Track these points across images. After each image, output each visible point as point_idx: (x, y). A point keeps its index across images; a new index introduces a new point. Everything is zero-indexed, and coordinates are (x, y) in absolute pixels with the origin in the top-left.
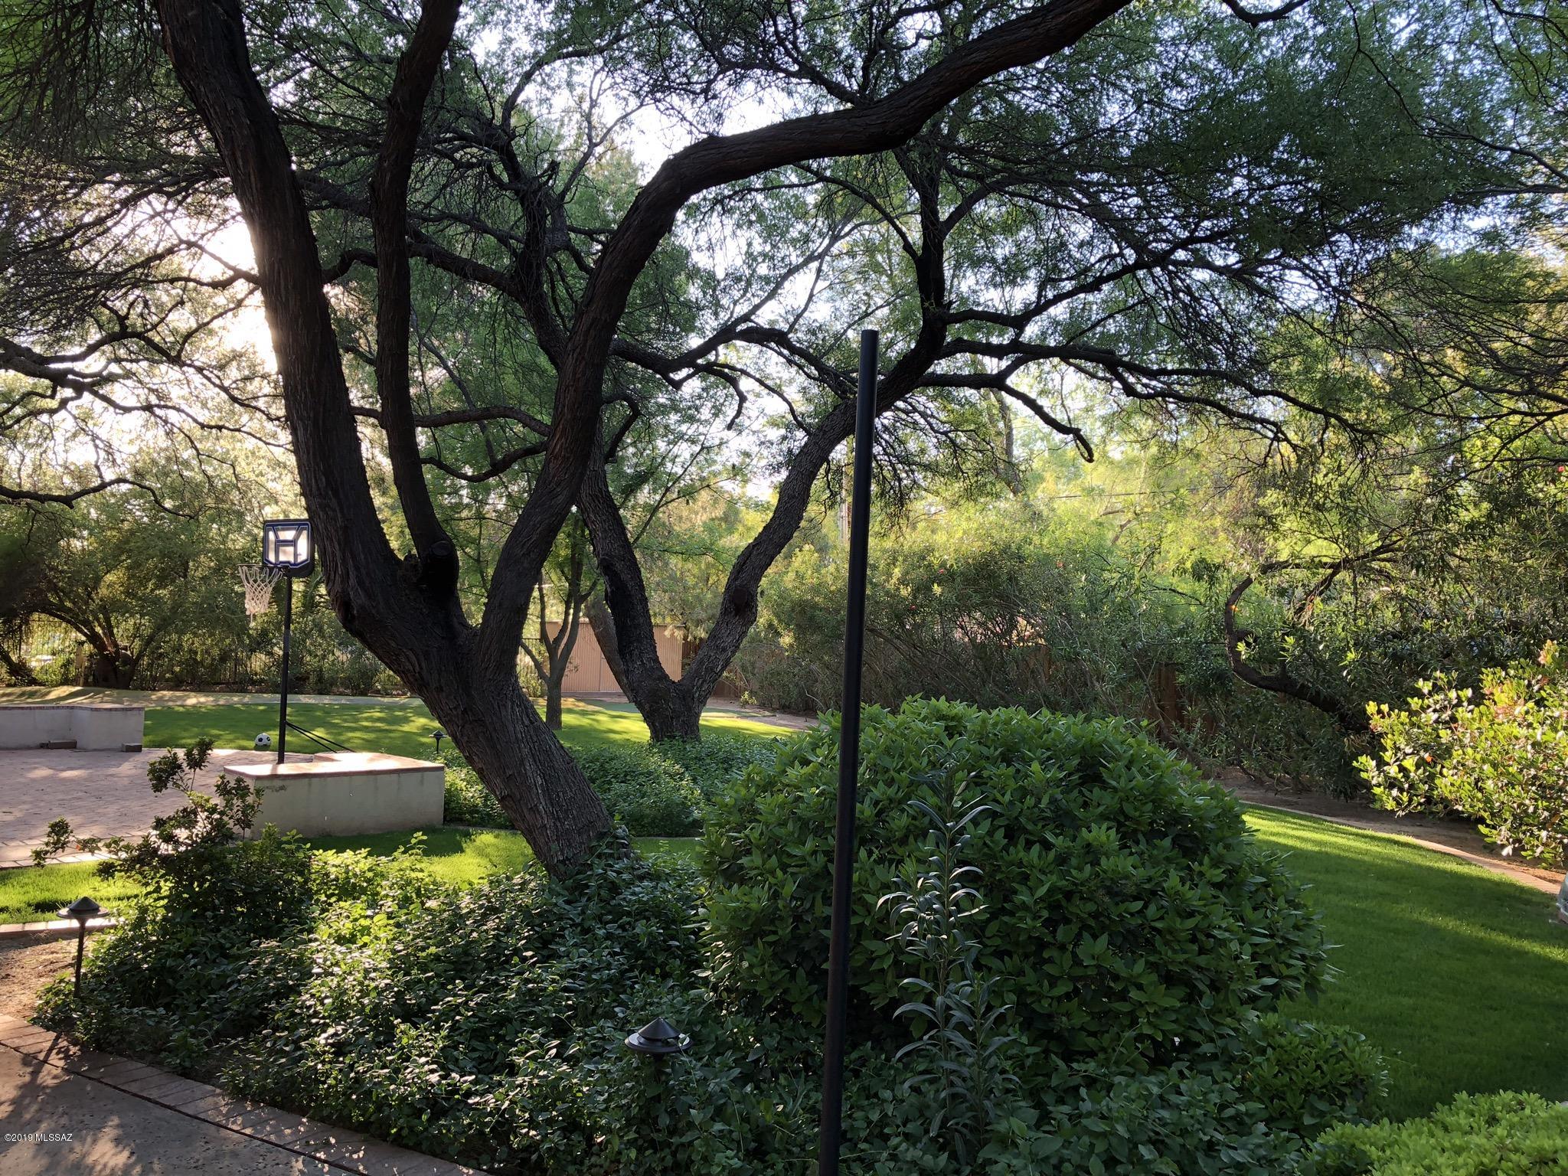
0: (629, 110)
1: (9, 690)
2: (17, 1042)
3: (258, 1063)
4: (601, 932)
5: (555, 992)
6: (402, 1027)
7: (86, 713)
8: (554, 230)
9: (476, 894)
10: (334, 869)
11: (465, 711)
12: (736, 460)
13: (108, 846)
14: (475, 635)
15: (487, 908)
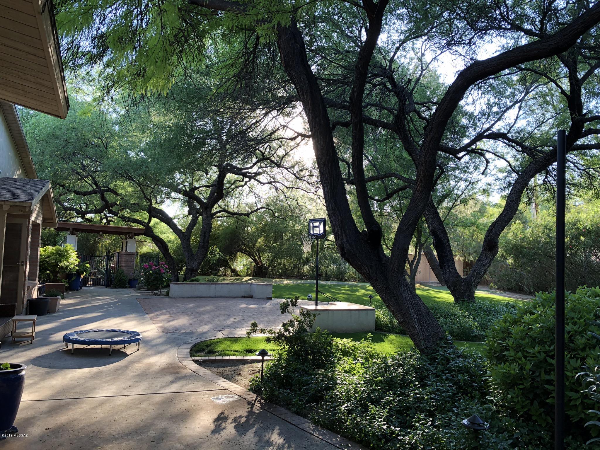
0: (437, 55)
1: (232, 278)
2: (245, 397)
3: (322, 413)
4: (444, 377)
5: (428, 399)
6: (372, 406)
7: (255, 286)
8: (410, 104)
9: (394, 359)
10: (340, 345)
11: (386, 289)
12: (485, 187)
13: (269, 332)
14: (389, 260)
15: (398, 364)
